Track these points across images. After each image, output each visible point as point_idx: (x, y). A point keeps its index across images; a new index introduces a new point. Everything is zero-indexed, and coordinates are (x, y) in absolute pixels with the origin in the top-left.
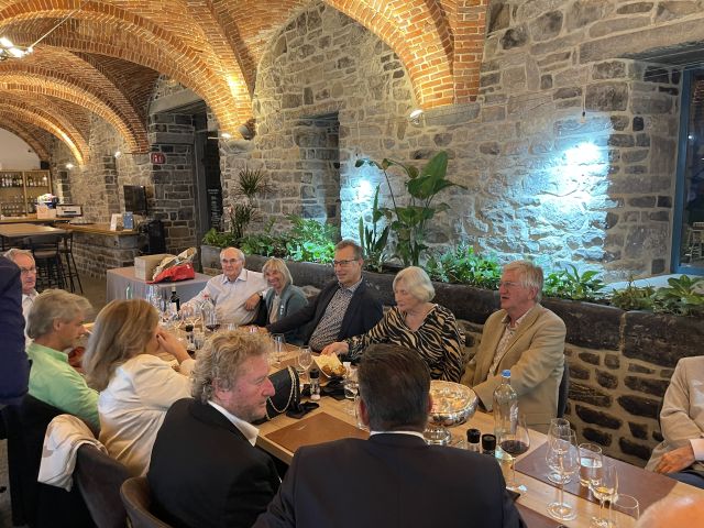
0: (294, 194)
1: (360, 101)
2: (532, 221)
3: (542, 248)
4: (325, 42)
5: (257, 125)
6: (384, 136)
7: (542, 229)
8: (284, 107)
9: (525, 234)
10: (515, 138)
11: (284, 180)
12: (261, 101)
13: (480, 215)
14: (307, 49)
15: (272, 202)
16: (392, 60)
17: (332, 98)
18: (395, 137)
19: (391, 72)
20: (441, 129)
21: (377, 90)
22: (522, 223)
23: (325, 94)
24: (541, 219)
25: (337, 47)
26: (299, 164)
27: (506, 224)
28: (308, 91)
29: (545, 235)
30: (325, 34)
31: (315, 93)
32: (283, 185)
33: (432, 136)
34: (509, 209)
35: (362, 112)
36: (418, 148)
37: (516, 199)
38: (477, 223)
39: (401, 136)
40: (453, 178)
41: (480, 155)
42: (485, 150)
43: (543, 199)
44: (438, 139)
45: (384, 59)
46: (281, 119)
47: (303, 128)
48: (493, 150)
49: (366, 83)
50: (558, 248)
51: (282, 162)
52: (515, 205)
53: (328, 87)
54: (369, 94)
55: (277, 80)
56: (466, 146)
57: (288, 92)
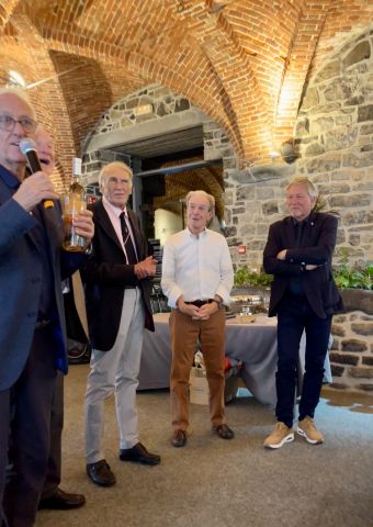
5: (303, 148)
8: (359, 120)
11: (356, 202)
12: (312, 118)
32: (353, 210)
51: (351, 183)
55: (347, 91)
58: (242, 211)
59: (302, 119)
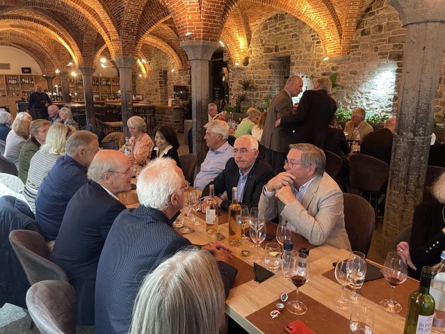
0: (266, 89)
1: (301, 52)
2: (367, 99)
3: (371, 109)
4: (286, 27)
5: (250, 60)
6: (310, 66)
7: (371, 102)
8: (264, 52)
9: (364, 104)
10: (363, 69)
11: (262, 83)
12: (253, 49)
13: (348, 97)
14: (277, 29)
15: (255, 93)
16: (316, 37)
17: (287, 50)
18: (315, 67)
19: (316, 41)
20: (334, 65)
21: (308, 48)
22: (364, 100)
23: (285, 48)
24: (370, 98)
25: (292, 29)
26: (270, 77)
27: (358, 100)
28: (276, 46)
29: (372, 104)
30: (286, 24)
31: (280, 48)
32: (261, 86)
33: (331, 67)
34: (359, 95)
35: (301, 57)
36: (324, 71)
37: (362, 91)
38: (347, 100)
39: (317, 67)
40: (339, 83)
41: (349, 75)
42: (351, 73)
43: (372, 91)
44: (333, 68)
45: (312, 36)
46: (263, 57)
47: (273, 62)
48: (355, 73)
49: (304, 45)
50: (376, 109)
51: (261, 76)
52: (362, 94)
53: (287, 46)
54: (305, 49)
55: (262, 41)
56: (344, 71)
57: (266, 46)
58: (233, 82)
59: (250, 49)
